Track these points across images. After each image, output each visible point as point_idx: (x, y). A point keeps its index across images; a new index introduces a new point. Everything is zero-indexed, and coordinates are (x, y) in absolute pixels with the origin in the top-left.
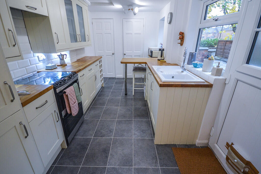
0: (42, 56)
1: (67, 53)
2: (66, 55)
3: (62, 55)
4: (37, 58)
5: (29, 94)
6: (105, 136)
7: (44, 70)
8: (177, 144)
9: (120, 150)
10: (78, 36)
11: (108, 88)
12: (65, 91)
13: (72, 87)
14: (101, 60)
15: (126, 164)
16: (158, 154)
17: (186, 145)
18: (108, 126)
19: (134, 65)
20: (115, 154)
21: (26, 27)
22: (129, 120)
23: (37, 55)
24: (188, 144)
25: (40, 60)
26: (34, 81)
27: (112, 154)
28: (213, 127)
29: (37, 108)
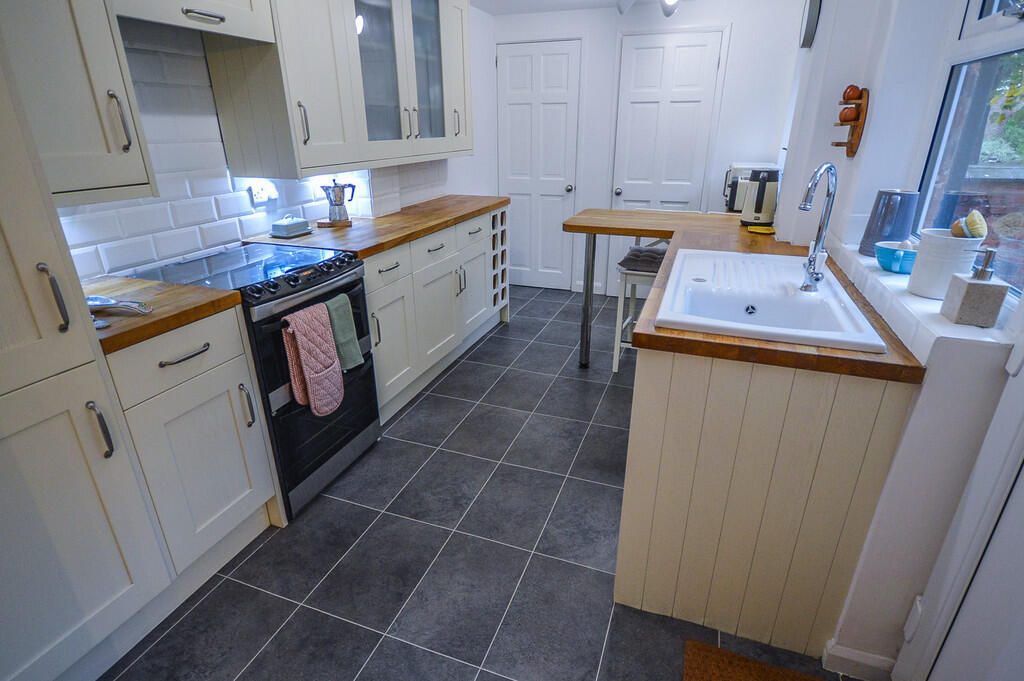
0: (265, 188)
1: (358, 179)
2: (353, 187)
3: (336, 185)
4: (245, 194)
5: (145, 315)
6: (429, 515)
7: (266, 238)
8: (723, 630)
9: (461, 587)
10: (404, 116)
11: (524, 329)
12: (287, 318)
13: (320, 309)
14: (503, 214)
15: (459, 646)
16: (611, 648)
17: (767, 649)
18: (456, 479)
19: (638, 243)
20: (435, 597)
21: (211, 86)
22: (551, 476)
23: (245, 182)
24: (777, 643)
25: (255, 200)
26: (225, 274)
27: (421, 593)
28: (918, 598)
29: (162, 365)
